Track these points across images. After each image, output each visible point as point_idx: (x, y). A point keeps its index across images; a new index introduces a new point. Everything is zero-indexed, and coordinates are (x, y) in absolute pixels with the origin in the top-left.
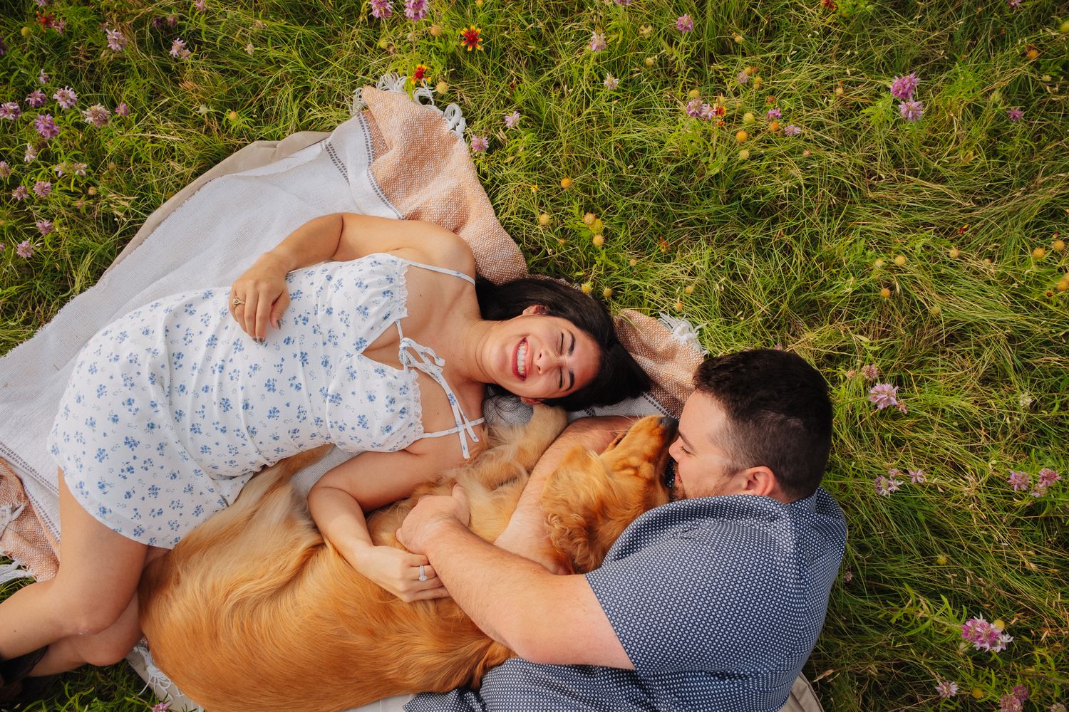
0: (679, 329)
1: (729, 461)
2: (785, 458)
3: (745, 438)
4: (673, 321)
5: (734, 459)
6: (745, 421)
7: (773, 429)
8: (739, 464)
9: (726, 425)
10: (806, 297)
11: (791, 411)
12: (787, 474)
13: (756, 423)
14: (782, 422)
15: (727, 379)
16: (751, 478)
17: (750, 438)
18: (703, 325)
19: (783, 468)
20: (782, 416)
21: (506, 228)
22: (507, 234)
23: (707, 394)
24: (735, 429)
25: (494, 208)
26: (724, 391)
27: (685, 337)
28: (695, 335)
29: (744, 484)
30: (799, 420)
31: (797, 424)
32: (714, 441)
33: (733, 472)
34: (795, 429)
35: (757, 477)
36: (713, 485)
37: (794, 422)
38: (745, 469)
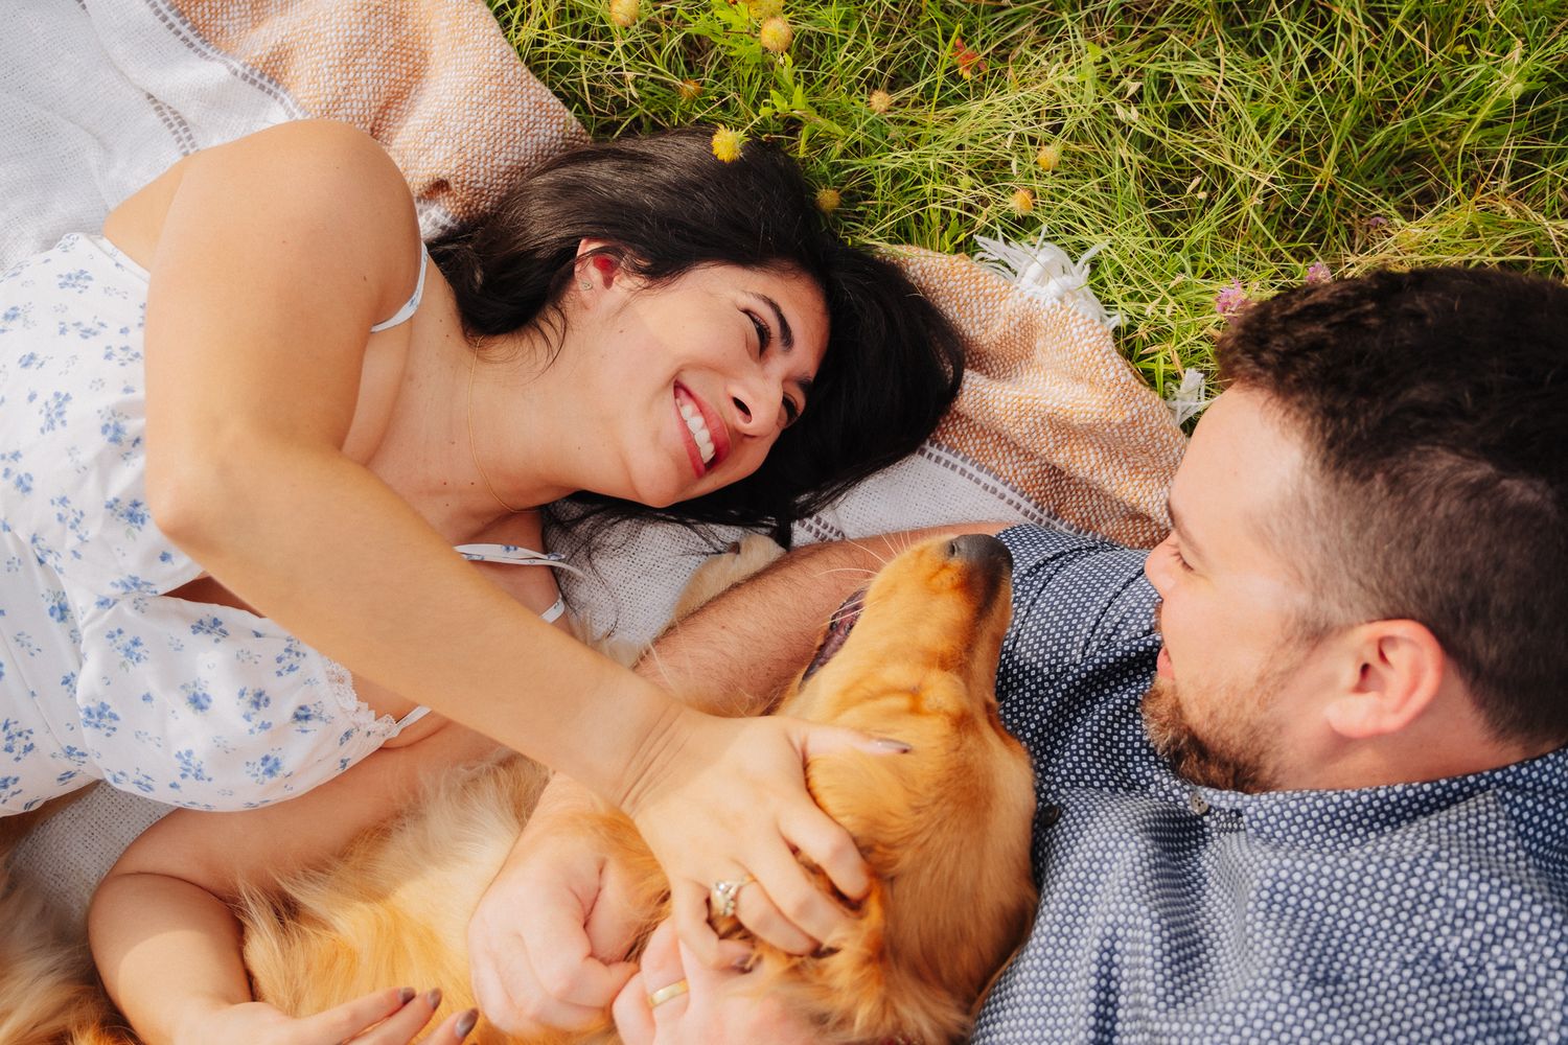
0: (1033, 270)
1: (1303, 599)
2: (1486, 602)
3: (1360, 530)
4: (1016, 252)
5: (1319, 592)
6: (1362, 477)
7: (1451, 506)
8: (1333, 609)
9: (1301, 485)
10: (1388, 139)
11: (1512, 455)
12: (1488, 653)
13: (1394, 482)
14: (1477, 490)
15: (1317, 345)
16: (1371, 657)
17: (1373, 530)
18: (1099, 244)
19: (1477, 634)
20: (1481, 471)
21: (535, 67)
22: (539, 84)
23: (1256, 392)
24: (1326, 500)
25: (497, 14)
26: (1301, 385)
27: (1053, 287)
28: (1080, 275)
29: (1349, 674)
30: (1540, 485)
31: (1530, 497)
32: (1262, 535)
33: (1316, 635)
34: (1522, 512)
35: (1390, 655)
36: (1255, 671)
37: (1519, 490)
38: (1350, 627)
